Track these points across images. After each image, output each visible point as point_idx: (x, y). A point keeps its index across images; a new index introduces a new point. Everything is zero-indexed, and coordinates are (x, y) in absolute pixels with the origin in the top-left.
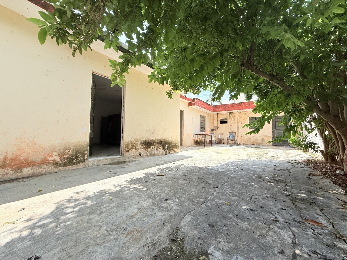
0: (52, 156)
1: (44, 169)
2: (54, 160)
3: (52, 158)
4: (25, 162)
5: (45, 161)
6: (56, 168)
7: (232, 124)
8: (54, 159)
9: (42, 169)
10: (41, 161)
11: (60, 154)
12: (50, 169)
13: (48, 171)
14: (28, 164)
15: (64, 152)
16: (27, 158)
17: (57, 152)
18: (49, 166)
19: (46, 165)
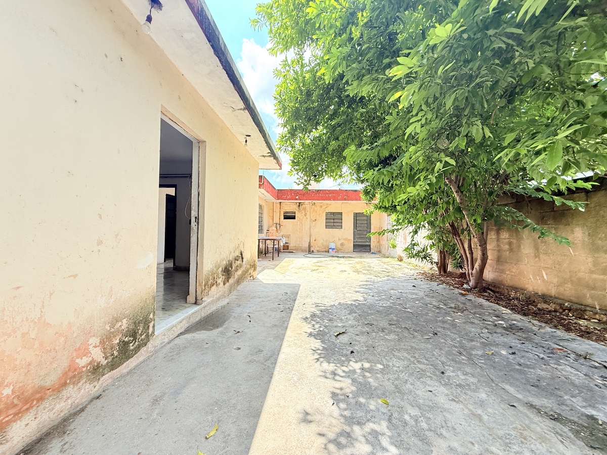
0: (86, 353)
1: (68, 398)
2: (90, 363)
3: (87, 359)
4: (16, 401)
5: (71, 374)
6: (96, 383)
7: (302, 220)
8: (91, 359)
9: (63, 404)
10: (60, 378)
11: (103, 340)
12: (82, 391)
13: (78, 401)
14: (26, 402)
15: (113, 330)
16: (21, 385)
17: (97, 337)
18: (80, 384)
19: (74, 383)
